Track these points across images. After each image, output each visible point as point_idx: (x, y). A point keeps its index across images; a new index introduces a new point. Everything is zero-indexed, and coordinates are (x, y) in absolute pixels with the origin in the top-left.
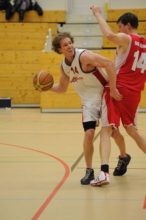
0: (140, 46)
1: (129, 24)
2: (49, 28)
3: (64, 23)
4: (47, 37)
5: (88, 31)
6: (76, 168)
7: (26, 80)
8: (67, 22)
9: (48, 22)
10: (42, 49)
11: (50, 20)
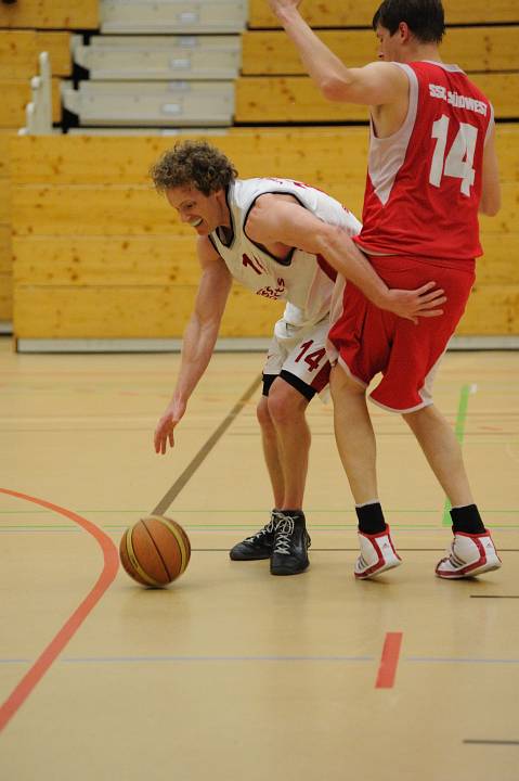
0: (450, 101)
1: (404, 25)
2: (41, 51)
3: (97, 32)
4: (35, 81)
5: (181, 62)
8: (104, 30)
9: (38, 30)
10: (18, 127)
11: (46, 20)
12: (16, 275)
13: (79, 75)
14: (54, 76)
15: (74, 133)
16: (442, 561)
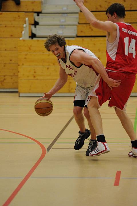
0: (128, 33)
2: (26, 17)
3: (41, 13)
4: (25, 25)
5: (63, 20)
6: (52, 148)
7: (4, 66)
8: (43, 12)
9: (26, 12)
10: (20, 37)
11: (27, 9)
12: (19, 76)
13: (36, 24)
14: (30, 24)
15: (35, 39)
16: (130, 152)
